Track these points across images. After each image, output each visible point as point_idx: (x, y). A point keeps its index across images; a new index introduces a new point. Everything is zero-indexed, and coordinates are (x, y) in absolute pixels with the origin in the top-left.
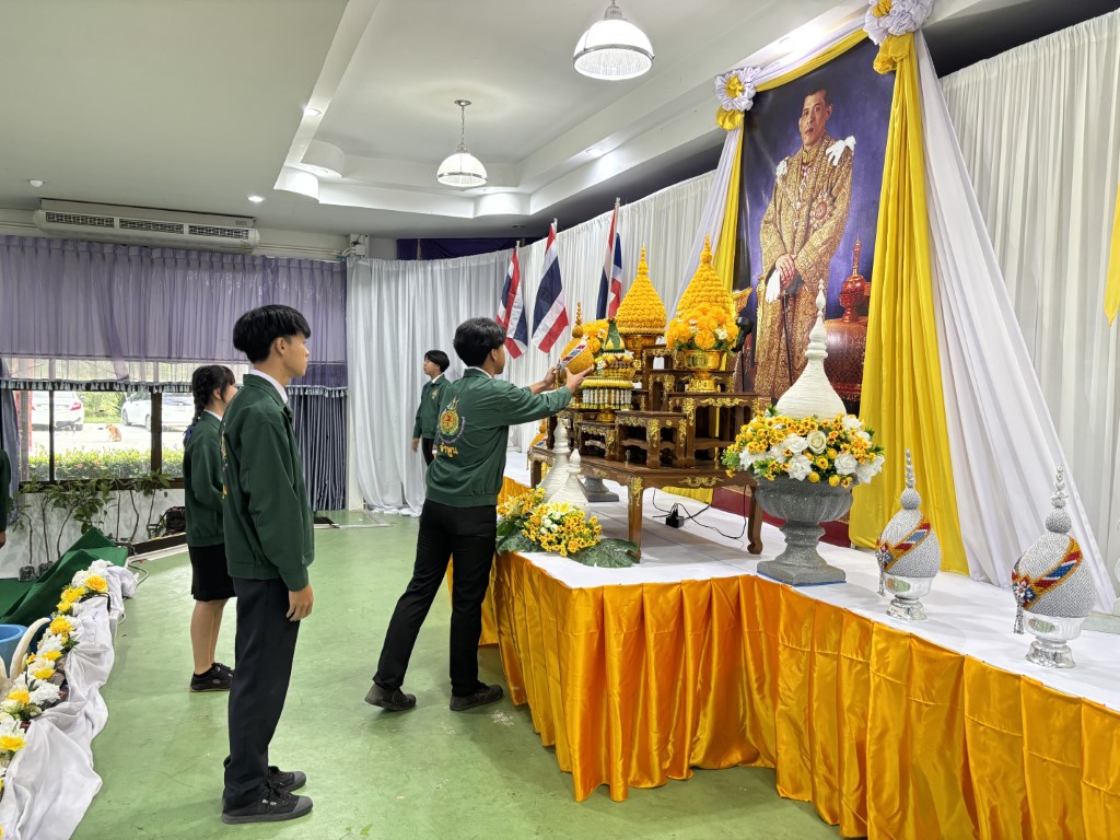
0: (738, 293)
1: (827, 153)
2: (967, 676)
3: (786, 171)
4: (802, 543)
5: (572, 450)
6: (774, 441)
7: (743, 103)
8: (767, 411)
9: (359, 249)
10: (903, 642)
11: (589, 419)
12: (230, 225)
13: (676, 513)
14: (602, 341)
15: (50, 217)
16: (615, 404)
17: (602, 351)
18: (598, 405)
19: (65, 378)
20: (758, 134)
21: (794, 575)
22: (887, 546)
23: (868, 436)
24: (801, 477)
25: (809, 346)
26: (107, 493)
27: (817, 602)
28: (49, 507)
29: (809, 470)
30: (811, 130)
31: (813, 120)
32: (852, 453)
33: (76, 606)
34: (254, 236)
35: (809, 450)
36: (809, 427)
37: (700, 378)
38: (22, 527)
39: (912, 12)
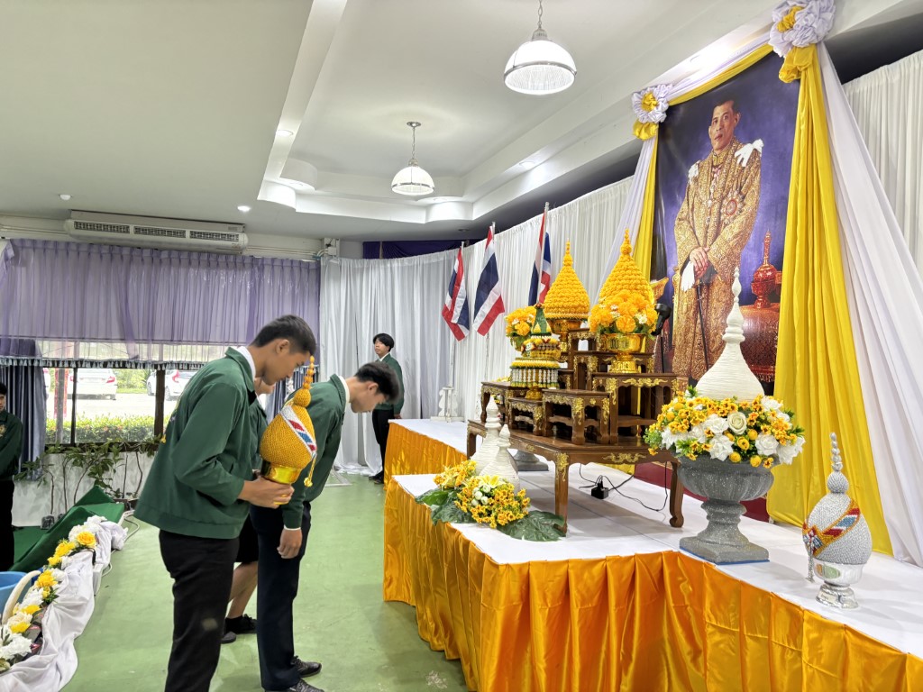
0: (655, 282)
1: (736, 154)
2: (909, 676)
3: (697, 173)
4: (724, 520)
5: (503, 424)
6: (695, 421)
7: (657, 116)
8: (687, 392)
9: (331, 250)
10: (836, 633)
11: (518, 396)
12: (224, 230)
13: (600, 485)
14: (530, 325)
15: (78, 225)
16: (542, 383)
17: (530, 334)
18: (526, 383)
19: (86, 357)
20: (671, 144)
21: (717, 553)
22: (814, 530)
23: (788, 417)
24: (723, 458)
25: (727, 330)
26: (117, 455)
27: (743, 584)
28: (69, 466)
29: (731, 450)
30: (720, 136)
31: (722, 127)
32: (772, 433)
33: (65, 560)
34: (243, 239)
35: (730, 431)
36: (729, 408)
37: (621, 360)
38: (46, 483)
39: (814, 25)
